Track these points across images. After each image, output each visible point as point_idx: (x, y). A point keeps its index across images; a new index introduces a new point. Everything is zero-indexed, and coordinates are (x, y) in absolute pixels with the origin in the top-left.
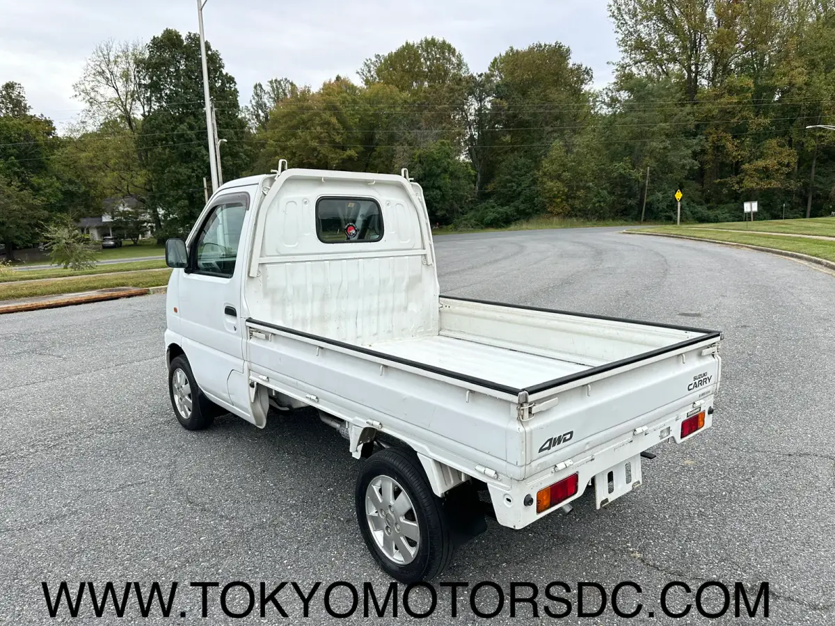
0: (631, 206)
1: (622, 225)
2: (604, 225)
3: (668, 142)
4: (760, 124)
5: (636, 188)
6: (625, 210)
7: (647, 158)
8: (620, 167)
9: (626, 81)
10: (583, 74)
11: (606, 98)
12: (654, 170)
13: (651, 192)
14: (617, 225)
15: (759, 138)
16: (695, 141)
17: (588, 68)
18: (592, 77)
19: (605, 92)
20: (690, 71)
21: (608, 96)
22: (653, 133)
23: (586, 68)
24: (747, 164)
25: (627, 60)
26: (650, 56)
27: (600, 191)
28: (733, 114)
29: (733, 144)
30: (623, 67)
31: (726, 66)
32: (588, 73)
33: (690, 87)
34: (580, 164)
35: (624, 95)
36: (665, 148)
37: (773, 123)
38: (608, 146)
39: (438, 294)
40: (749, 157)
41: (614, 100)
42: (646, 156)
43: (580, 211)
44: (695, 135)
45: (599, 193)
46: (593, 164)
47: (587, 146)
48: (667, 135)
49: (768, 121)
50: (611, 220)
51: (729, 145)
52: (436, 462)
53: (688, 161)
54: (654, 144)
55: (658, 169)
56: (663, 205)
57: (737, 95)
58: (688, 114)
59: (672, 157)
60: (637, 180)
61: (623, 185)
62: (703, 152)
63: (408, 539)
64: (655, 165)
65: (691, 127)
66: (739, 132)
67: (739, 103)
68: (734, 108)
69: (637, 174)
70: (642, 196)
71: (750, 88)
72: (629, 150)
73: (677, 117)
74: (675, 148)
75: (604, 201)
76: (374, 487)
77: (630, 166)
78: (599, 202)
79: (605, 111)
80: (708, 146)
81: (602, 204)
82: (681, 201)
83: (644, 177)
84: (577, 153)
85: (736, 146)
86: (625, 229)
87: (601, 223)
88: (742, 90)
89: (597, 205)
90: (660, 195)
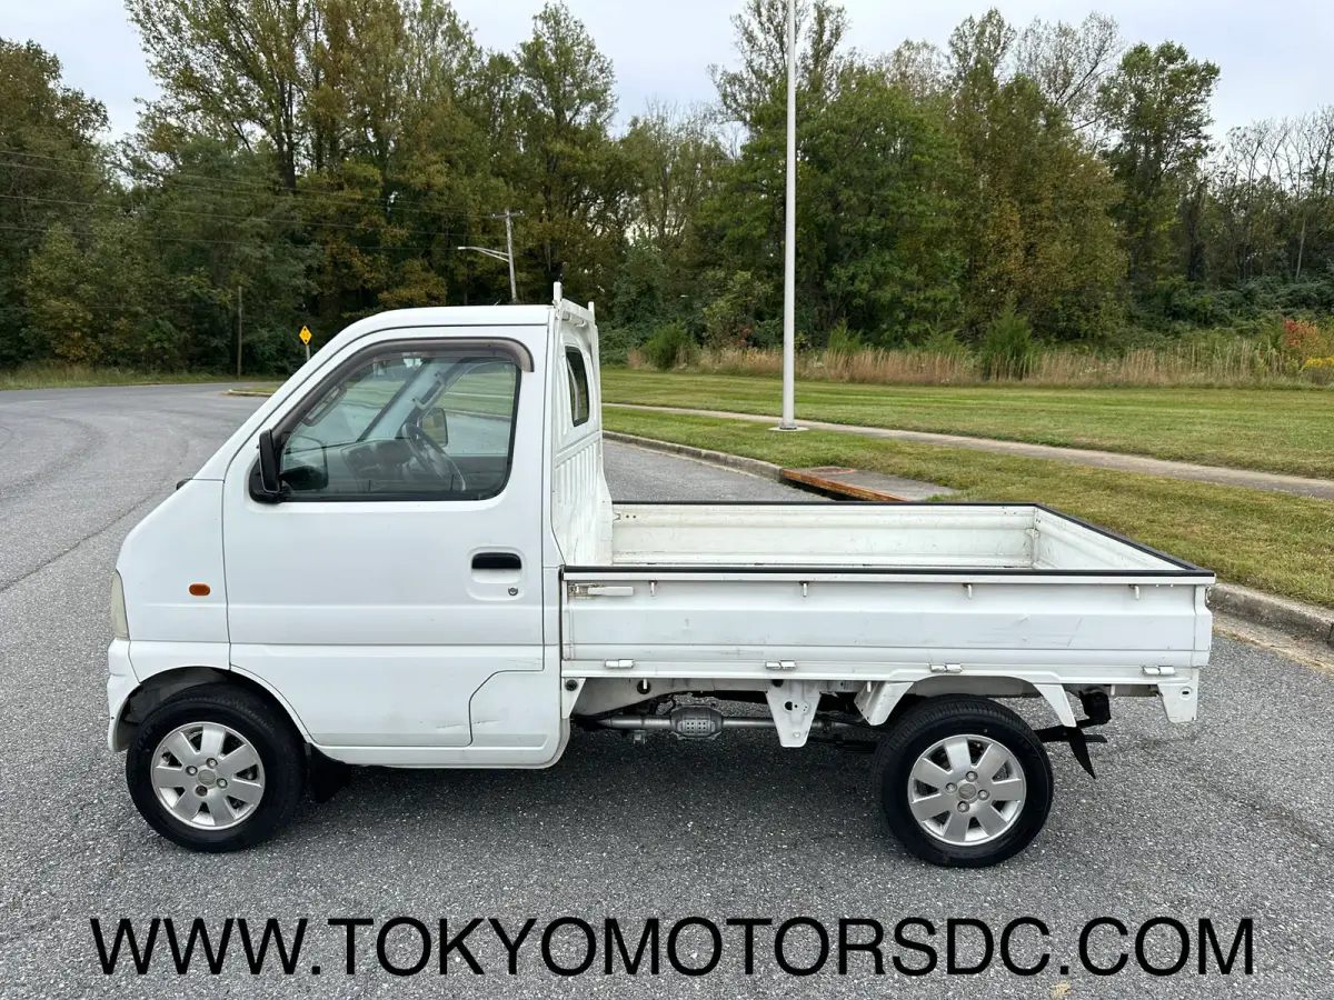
0: (216, 349)
1: (206, 381)
2: (174, 382)
3: (269, 249)
4: (395, 236)
5: (224, 320)
6: (205, 355)
7: (236, 272)
8: (191, 283)
9: (163, 136)
11: (123, 159)
12: (249, 292)
13: (250, 327)
14: (198, 381)
15: (398, 255)
16: (308, 252)
17: (97, 101)
18: (105, 118)
19: (120, 147)
20: (280, 142)
21: (127, 156)
22: (241, 232)
23: (93, 101)
24: (385, 293)
25: (171, 102)
26: (211, 105)
27: (160, 322)
28: (357, 218)
29: (362, 262)
30: (164, 112)
31: (334, 143)
32: (96, 111)
33: (284, 162)
34: (111, 271)
35: (161, 160)
36: (264, 258)
37: (412, 238)
38: (163, 244)
40: (386, 283)
41: (139, 168)
42: (232, 269)
43: (123, 354)
44: (299, 241)
45: (157, 325)
46: (137, 274)
47: (122, 241)
48: (262, 237)
49: (404, 232)
50: (185, 372)
51: (357, 262)
53: (301, 281)
54: (247, 250)
55: (255, 292)
56: (270, 349)
57: (361, 189)
58: (293, 208)
59: (277, 274)
60: (223, 307)
61: (200, 314)
62: (320, 271)
64: (249, 282)
65: (299, 223)
66: (368, 243)
67: (364, 201)
68: (358, 208)
69: (222, 296)
70: (235, 334)
71: (377, 182)
72: (198, 255)
73: (276, 210)
74: (280, 260)
75: (170, 340)
77: (209, 283)
78: (159, 340)
79: (127, 183)
80: (326, 260)
81: (166, 345)
82: (309, 343)
83: (235, 301)
84: (103, 252)
85: (367, 265)
86: (231, 387)
87: (169, 377)
88: (367, 183)
89: (157, 345)
90: (265, 333)
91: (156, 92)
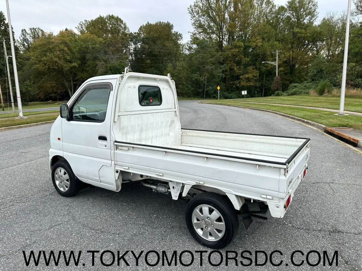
0: (200, 92)
1: (197, 99)
2: (190, 100)
3: (213, 66)
4: (246, 61)
5: (202, 85)
6: (198, 93)
7: (206, 73)
8: (195, 76)
9: (195, 40)
10: (178, 36)
11: (187, 47)
12: (208, 78)
13: (208, 86)
14: (195, 100)
15: (246, 66)
16: (223, 66)
17: (181, 34)
18: (182, 37)
19: (186, 44)
20: (220, 38)
21: (188, 46)
22: (208, 62)
23: (180, 34)
24: (242, 76)
25: (196, 32)
26: (205, 31)
27: (188, 85)
28: (236, 56)
29: (237, 68)
30: (195, 34)
31: (233, 37)
32: (180, 36)
33: (220, 44)
34: (179, 74)
35: (195, 46)
36: (212, 69)
37: (250, 60)
38: (190, 67)
39: (181, 128)
40: (243, 73)
41: (190, 48)
42: (205, 72)
43: (180, 93)
44: (222, 64)
45: (188, 86)
46: (184, 74)
47: (182, 67)
48: (212, 63)
49: (249, 59)
50: (193, 98)
51: (235, 69)
52: (236, 196)
53: (221, 74)
54: (208, 67)
55: (209, 77)
56: (212, 92)
57: (238, 48)
58: (221, 55)
59: (215, 73)
60: (202, 82)
61: (197, 84)
62: (226, 71)
63: (217, 230)
64: (208, 75)
65: (221, 60)
66: (238, 63)
67: (239, 52)
68: (237, 54)
69: (202, 79)
70: (204, 88)
71: (242, 46)
72: (198, 69)
73: (217, 56)
74: (216, 69)
75: (190, 90)
76: (197, 210)
77: (199, 76)
78: (188, 90)
79: (187, 52)
80: (228, 68)
81: (189, 91)
82: (219, 90)
83: (205, 80)
84: (178, 69)
85: (238, 69)
86: (200, 101)
87: (189, 99)
88: (239, 47)
89: (187, 91)
90: (211, 88)
91: (192, 29)
